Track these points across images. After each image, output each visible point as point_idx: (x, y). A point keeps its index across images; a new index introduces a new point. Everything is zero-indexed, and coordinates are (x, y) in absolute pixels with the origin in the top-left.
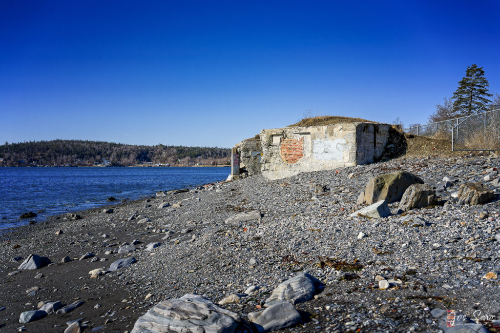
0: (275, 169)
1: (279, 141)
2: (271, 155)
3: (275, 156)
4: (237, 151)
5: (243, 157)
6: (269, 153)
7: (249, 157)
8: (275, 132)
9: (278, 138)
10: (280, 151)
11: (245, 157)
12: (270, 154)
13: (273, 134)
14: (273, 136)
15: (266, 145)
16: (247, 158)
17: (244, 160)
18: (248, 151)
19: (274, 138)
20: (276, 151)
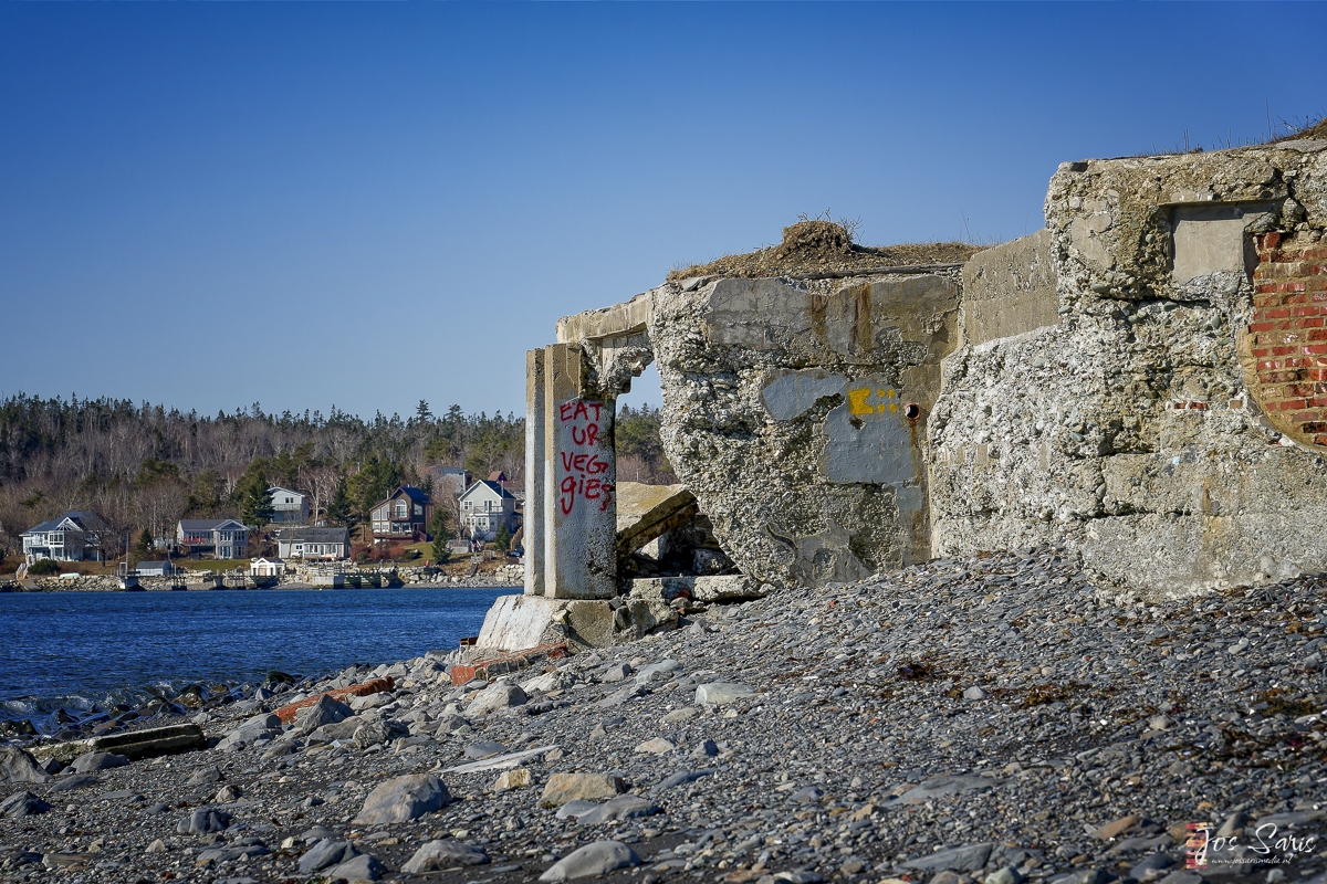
0: (1196, 505)
1: (1233, 258)
2: (1159, 380)
3: (1191, 394)
4: (589, 374)
5: (689, 426)
6: (1139, 362)
7: (742, 427)
8: (1191, 181)
9: (1230, 232)
10: (1245, 343)
11: (708, 427)
12: (1151, 370)
13: (1181, 197)
14: (1171, 215)
15: (1104, 294)
16: (726, 432)
17: (693, 455)
18: (731, 372)
19: (1186, 232)
20: (1203, 347)
